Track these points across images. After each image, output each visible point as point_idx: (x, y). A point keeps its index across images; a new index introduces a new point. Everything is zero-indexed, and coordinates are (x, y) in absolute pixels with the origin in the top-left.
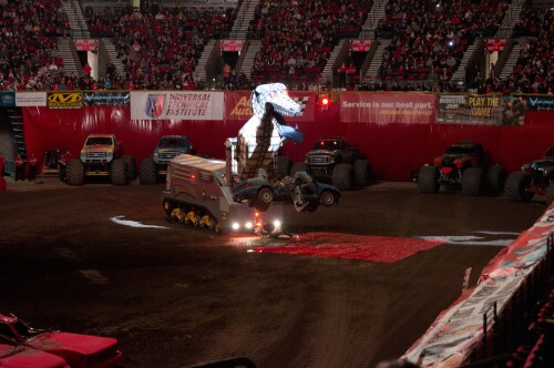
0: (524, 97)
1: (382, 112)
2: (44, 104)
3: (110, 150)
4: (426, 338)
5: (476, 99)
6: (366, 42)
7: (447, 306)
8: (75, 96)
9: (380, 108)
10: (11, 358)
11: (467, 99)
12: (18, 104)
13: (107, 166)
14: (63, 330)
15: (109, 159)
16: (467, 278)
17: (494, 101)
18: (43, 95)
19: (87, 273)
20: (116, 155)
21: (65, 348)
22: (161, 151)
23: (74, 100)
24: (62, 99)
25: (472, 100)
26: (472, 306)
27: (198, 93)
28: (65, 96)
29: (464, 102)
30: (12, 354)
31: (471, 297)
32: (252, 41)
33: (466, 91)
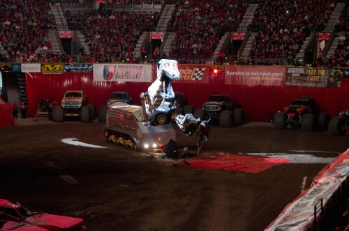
0: (341, 70)
1: (252, 78)
2: (39, 71)
3: (80, 100)
4: (278, 221)
5: (311, 71)
6: (242, 34)
7: (291, 201)
8: (58, 66)
9: (250, 76)
11: (305, 70)
12: (23, 71)
13: (78, 110)
14: (49, 213)
15: (79, 106)
16: (304, 183)
17: (323, 72)
18: (39, 65)
19: (64, 177)
20: (84, 103)
21: (50, 224)
22: (112, 101)
23: (58, 69)
25: (308, 71)
26: (308, 201)
27: (136, 65)
28: (52, 66)
29: (303, 72)
30: (17, 227)
31: (306, 195)
32: (170, 33)
33: (304, 65)
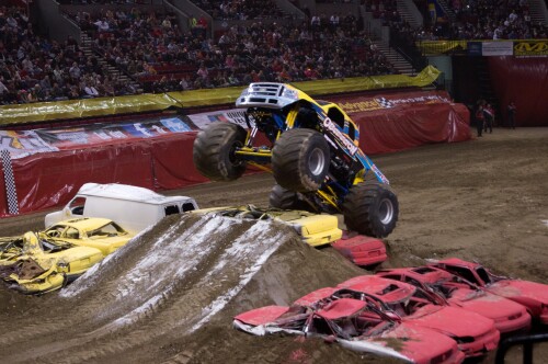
2: (511, 53)
8: (541, 45)
10: (471, 303)
12: (485, 54)
18: (510, 43)
21: (526, 296)
23: (540, 49)
24: (529, 49)
28: (531, 45)
30: (474, 298)
